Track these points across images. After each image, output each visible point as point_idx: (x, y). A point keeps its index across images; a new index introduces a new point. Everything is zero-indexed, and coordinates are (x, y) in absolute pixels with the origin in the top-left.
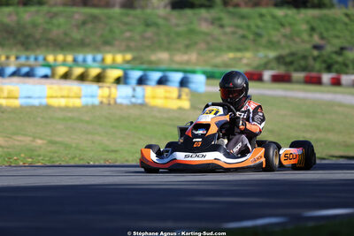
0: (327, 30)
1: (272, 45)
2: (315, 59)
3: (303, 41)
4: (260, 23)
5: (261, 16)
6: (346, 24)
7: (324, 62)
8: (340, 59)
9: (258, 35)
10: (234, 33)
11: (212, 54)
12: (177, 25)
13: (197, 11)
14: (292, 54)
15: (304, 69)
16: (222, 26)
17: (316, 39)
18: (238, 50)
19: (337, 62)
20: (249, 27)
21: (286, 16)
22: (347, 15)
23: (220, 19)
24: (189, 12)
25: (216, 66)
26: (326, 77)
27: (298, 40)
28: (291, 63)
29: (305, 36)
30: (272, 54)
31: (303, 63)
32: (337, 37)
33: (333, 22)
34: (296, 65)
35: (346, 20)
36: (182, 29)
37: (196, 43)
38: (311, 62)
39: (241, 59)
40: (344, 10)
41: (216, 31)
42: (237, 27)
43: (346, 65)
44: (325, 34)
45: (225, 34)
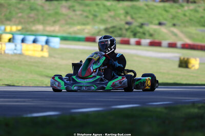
0: (135, 14)
1: (103, 21)
2: (127, 30)
3: (121, 20)
4: (97, 10)
5: (97, 5)
6: (146, 10)
7: (132, 32)
8: (141, 30)
9: (95, 16)
10: (81, 15)
11: (68, 27)
12: (49, 10)
13: (60, 2)
14: (114, 27)
15: (120, 36)
16: (74, 11)
17: (129, 19)
18: (84, 24)
19: (139, 32)
20: (90, 11)
21: (112, 5)
22: (147, 5)
23: (73, 6)
24: (56, 2)
25: (70, 33)
26: (133, 40)
27: (118, 19)
28: (113, 32)
29: (122, 17)
30: (102, 27)
31: (120, 32)
32: (141, 18)
33: (139, 9)
34: (115, 34)
35: (146, 8)
36: (51, 12)
37: (59, 20)
38: (124, 32)
39: (84, 29)
40: (145, 2)
41: (71, 13)
42: (83, 11)
43: (144, 34)
44: (134, 16)
45: (76, 15)
